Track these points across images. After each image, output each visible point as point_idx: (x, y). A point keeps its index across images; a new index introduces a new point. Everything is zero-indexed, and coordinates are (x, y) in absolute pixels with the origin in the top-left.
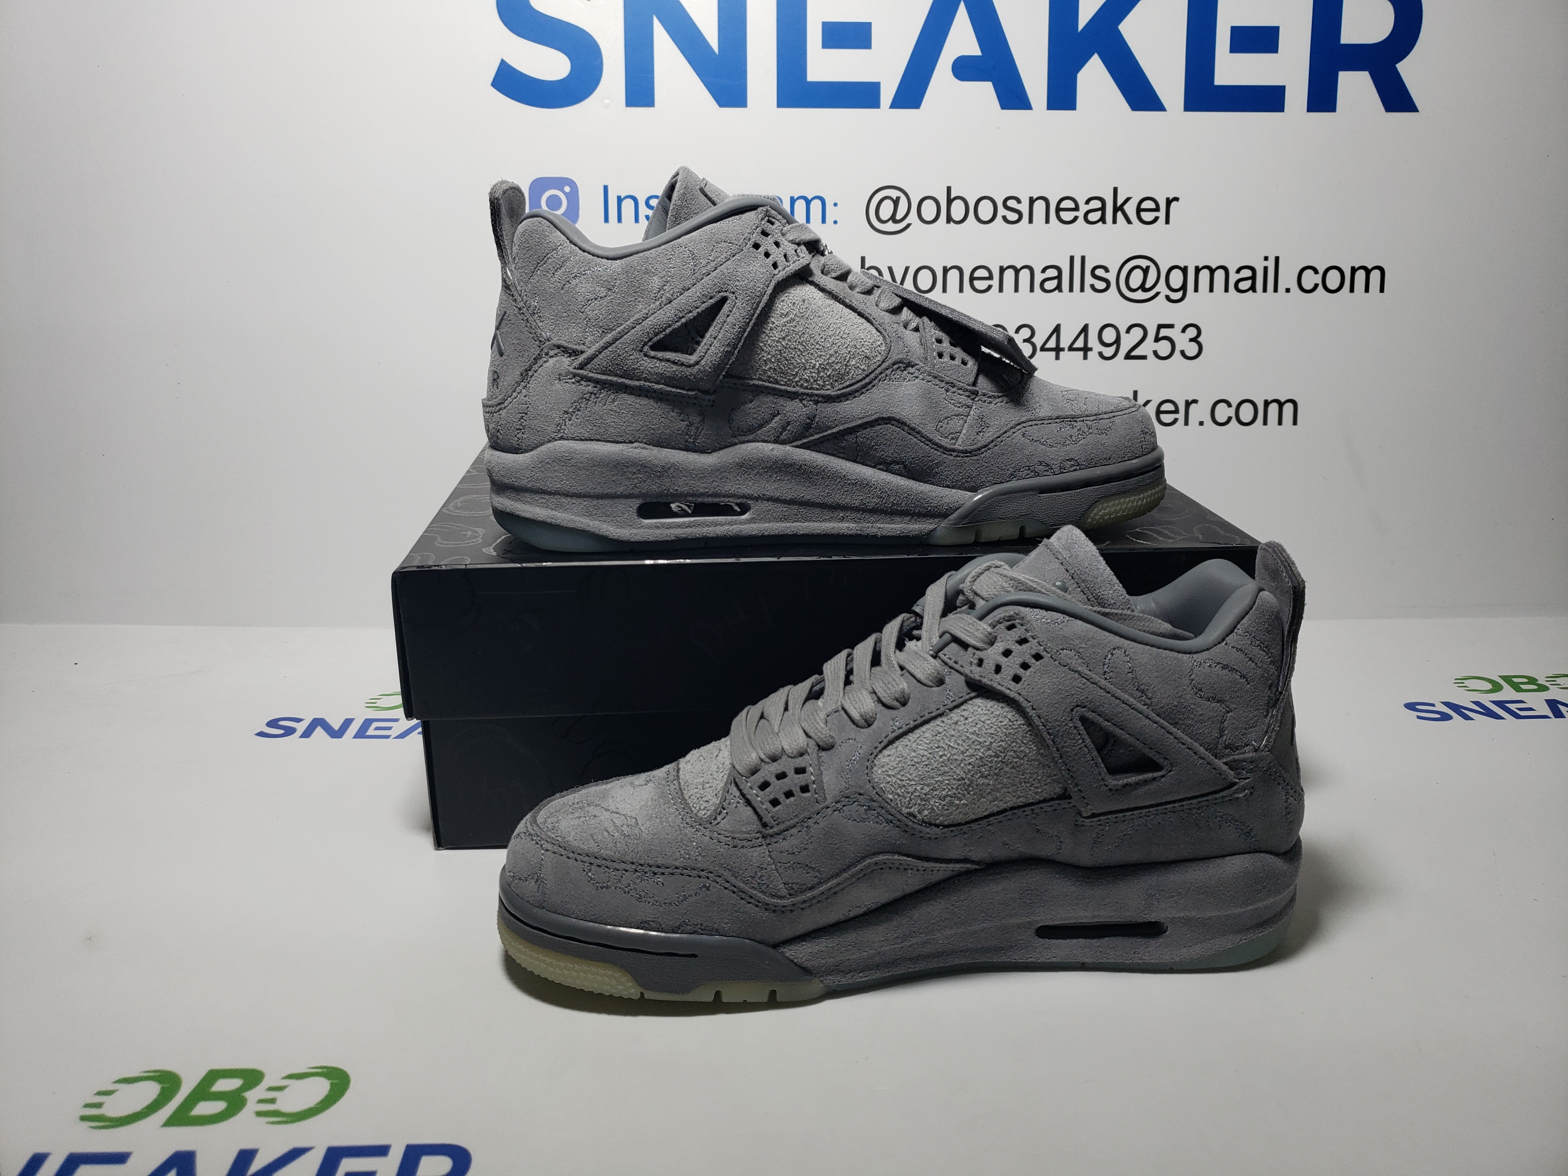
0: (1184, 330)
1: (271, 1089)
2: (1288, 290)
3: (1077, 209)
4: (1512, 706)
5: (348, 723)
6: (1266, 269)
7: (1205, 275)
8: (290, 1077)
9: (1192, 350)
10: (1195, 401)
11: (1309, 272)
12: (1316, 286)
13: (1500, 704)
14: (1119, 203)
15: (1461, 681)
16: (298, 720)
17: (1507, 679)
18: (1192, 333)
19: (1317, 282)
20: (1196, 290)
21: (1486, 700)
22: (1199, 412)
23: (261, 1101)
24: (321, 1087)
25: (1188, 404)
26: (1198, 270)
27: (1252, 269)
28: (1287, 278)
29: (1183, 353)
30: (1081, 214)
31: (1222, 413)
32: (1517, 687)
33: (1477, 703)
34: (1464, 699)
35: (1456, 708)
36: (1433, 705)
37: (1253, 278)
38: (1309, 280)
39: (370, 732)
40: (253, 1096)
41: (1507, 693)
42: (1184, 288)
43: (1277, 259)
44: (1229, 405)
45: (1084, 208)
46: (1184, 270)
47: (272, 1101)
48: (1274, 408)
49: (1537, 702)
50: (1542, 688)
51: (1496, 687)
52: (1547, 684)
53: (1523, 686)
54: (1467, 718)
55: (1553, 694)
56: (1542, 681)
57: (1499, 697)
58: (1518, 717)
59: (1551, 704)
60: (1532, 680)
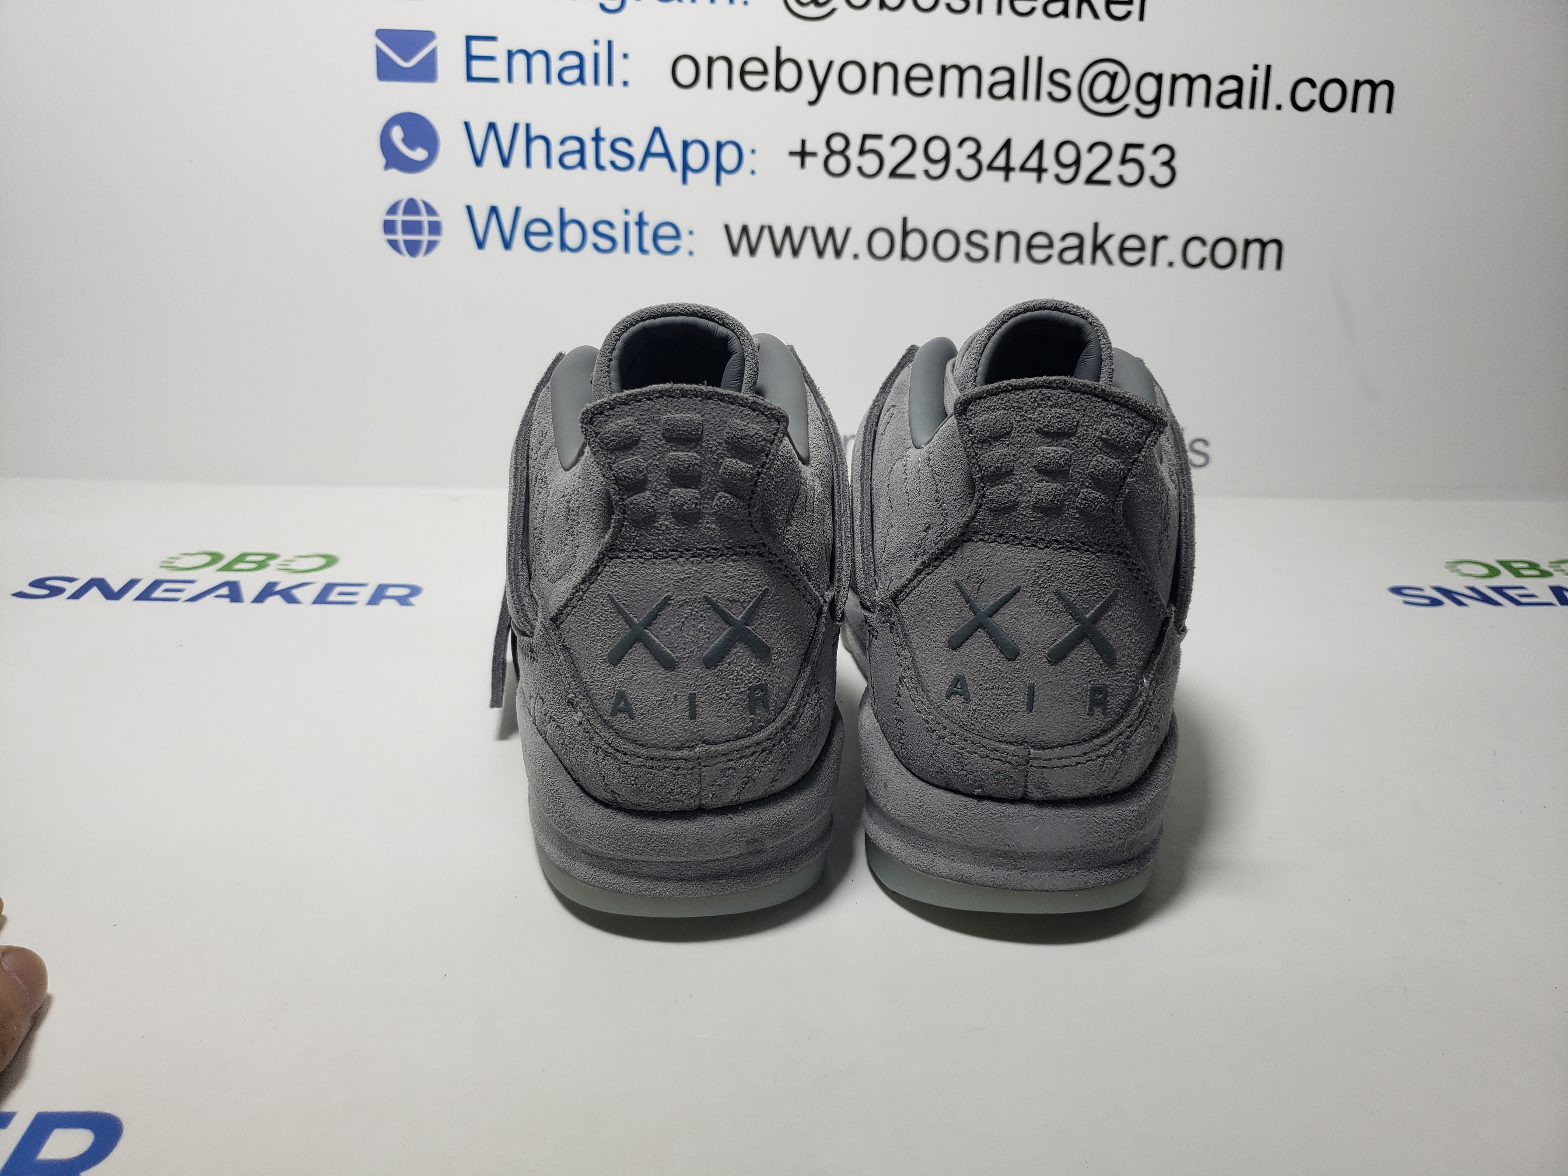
0: (1155, 151)
2: (1279, 107)
4: (1512, 593)
5: (131, 583)
6: (1254, 80)
7: (1182, 85)
9: (1163, 175)
10: (1164, 238)
11: (1305, 86)
12: (1313, 102)
13: (1499, 590)
15: (1453, 565)
17: (1506, 564)
18: (1164, 154)
19: (1314, 98)
20: (1172, 102)
21: (1483, 585)
22: (1169, 251)
25: (1157, 240)
26: (1174, 79)
27: (1239, 80)
28: (1279, 92)
29: (1153, 179)
30: (1039, 5)
31: (1196, 252)
32: (1517, 573)
33: (1473, 589)
34: (1457, 584)
35: (1449, 594)
36: (1420, 590)
37: (1239, 91)
38: (1305, 94)
41: (1506, 579)
42: (1157, 100)
43: (1269, 68)
44: (1203, 242)
46: (1159, 78)
48: (1255, 249)
49: (1540, 588)
50: (1545, 574)
51: (1493, 572)
52: (1551, 570)
53: (1524, 572)
54: (1461, 604)
55: (1559, 580)
56: (1544, 566)
57: (1496, 582)
58: (1518, 603)
59: (1557, 591)
60: (1533, 566)
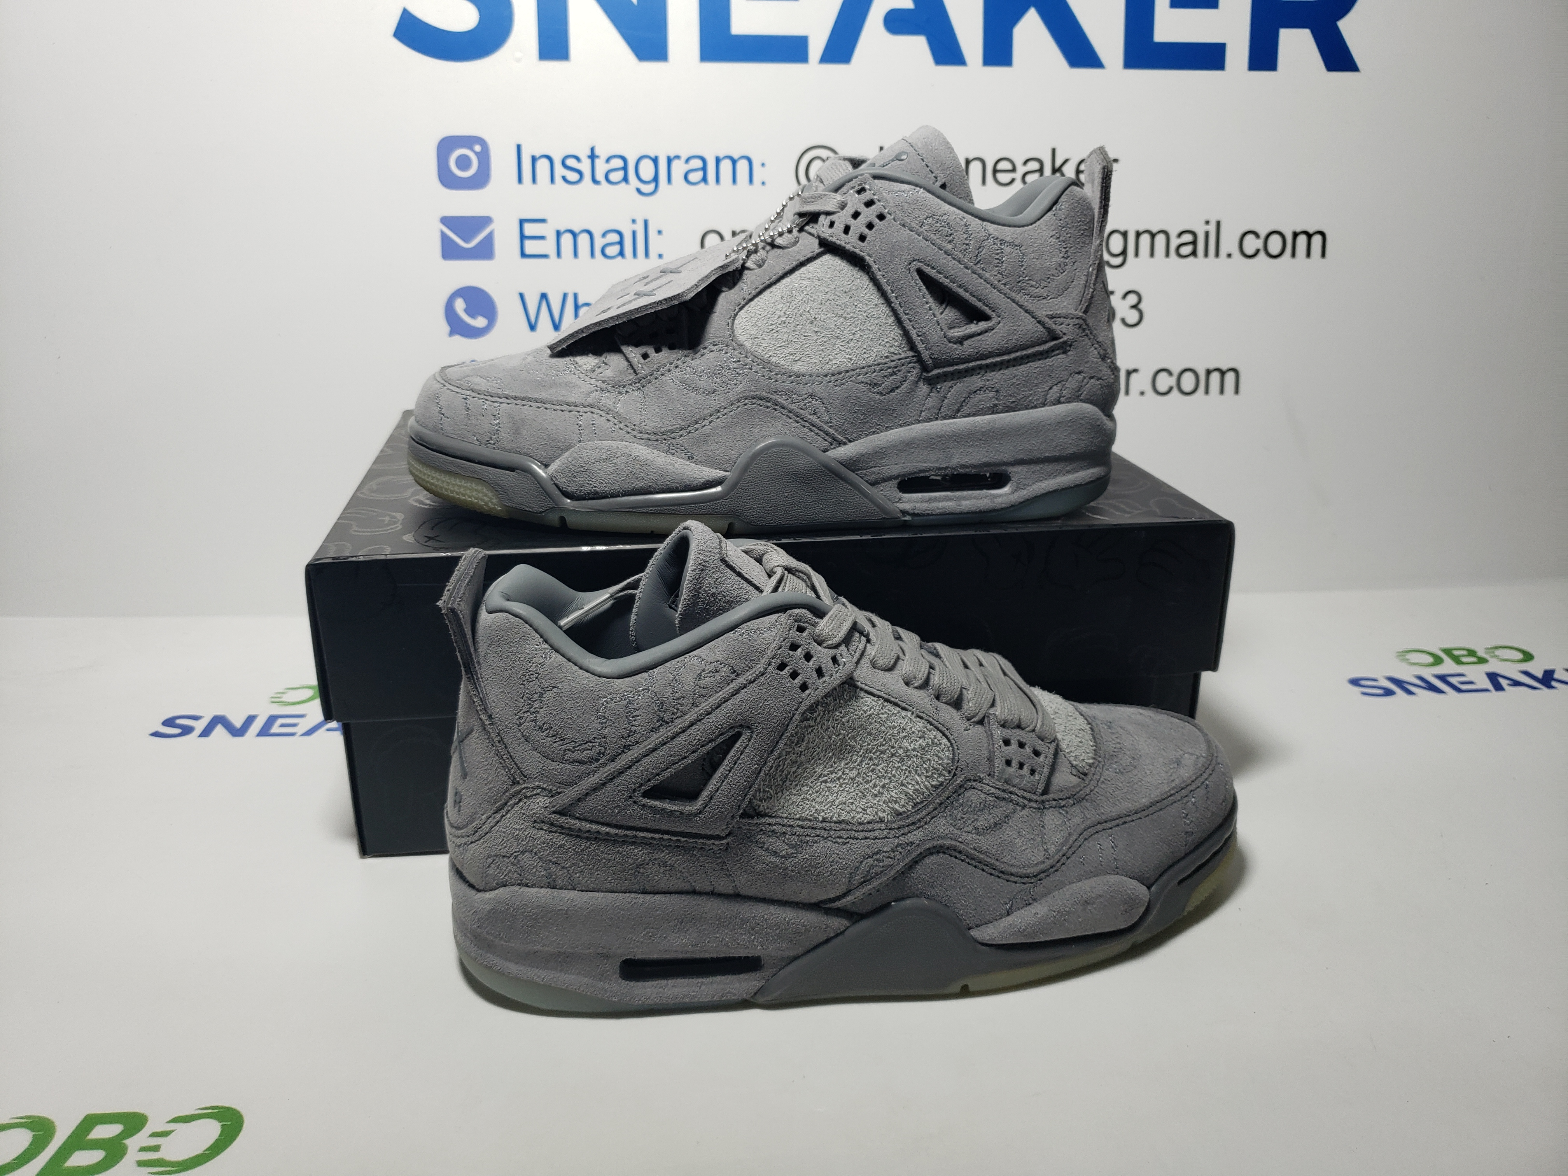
0: (1124, 297)
1: (154, 1135)
2: (1229, 255)
3: (1014, 170)
4: (1454, 680)
5: (250, 720)
6: (1207, 233)
7: (1145, 239)
8: (176, 1120)
9: (1132, 317)
10: (1135, 371)
11: (1251, 237)
12: (1258, 251)
13: (1442, 678)
14: (1058, 164)
15: (1403, 655)
16: (196, 718)
17: (1448, 652)
18: (1132, 299)
19: (1259, 247)
20: (1137, 254)
21: (1429, 674)
22: (1140, 381)
23: (143, 1149)
24: (211, 1130)
25: (1129, 373)
26: (1138, 234)
27: (1194, 233)
28: (1229, 243)
29: (1123, 321)
30: (1018, 175)
31: (1164, 382)
32: (1457, 660)
33: (1420, 678)
34: (1407, 674)
35: (1399, 683)
36: (1375, 680)
37: (1194, 243)
38: (1251, 245)
39: (275, 729)
40: (134, 1143)
41: (1448, 667)
42: (1123, 253)
43: (1218, 223)
44: (1170, 373)
45: (1021, 170)
46: (1124, 235)
47: (156, 1148)
48: (1215, 377)
49: (1477, 675)
50: (1482, 661)
51: (1438, 661)
52: (1487, 657)
53: (1464, 660)
54: (1410, 693)
55: (1494, 666)
56: (1481, 653)
57: (1441, 670)
58: (1459, 690)
59: (1493, 677)
60: (1471, 653)
